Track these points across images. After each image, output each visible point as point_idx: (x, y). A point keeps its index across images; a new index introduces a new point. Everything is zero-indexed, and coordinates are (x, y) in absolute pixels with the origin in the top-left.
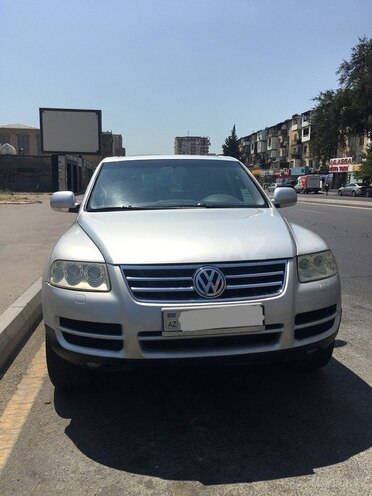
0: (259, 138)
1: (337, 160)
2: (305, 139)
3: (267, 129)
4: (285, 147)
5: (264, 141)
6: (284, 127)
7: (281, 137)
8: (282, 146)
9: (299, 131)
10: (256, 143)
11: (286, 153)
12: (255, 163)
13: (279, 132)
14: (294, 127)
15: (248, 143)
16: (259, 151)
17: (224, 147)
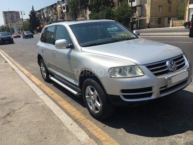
0: (45, 11)
1: (79, 19)
2: (64, 11)
3: (47, 7)
4: (56, 14)
5: (47, 12)
6: (54, 6)
7: (54, 10)
8: (55, 14)
9: (61, 8)
10: (43, 13)
11: (57, 17)
12: (44, 22)
13: (53, 8)
14: (59, 6)
15: (40, 13)
16: (45, 16)
17: (29, 15)
